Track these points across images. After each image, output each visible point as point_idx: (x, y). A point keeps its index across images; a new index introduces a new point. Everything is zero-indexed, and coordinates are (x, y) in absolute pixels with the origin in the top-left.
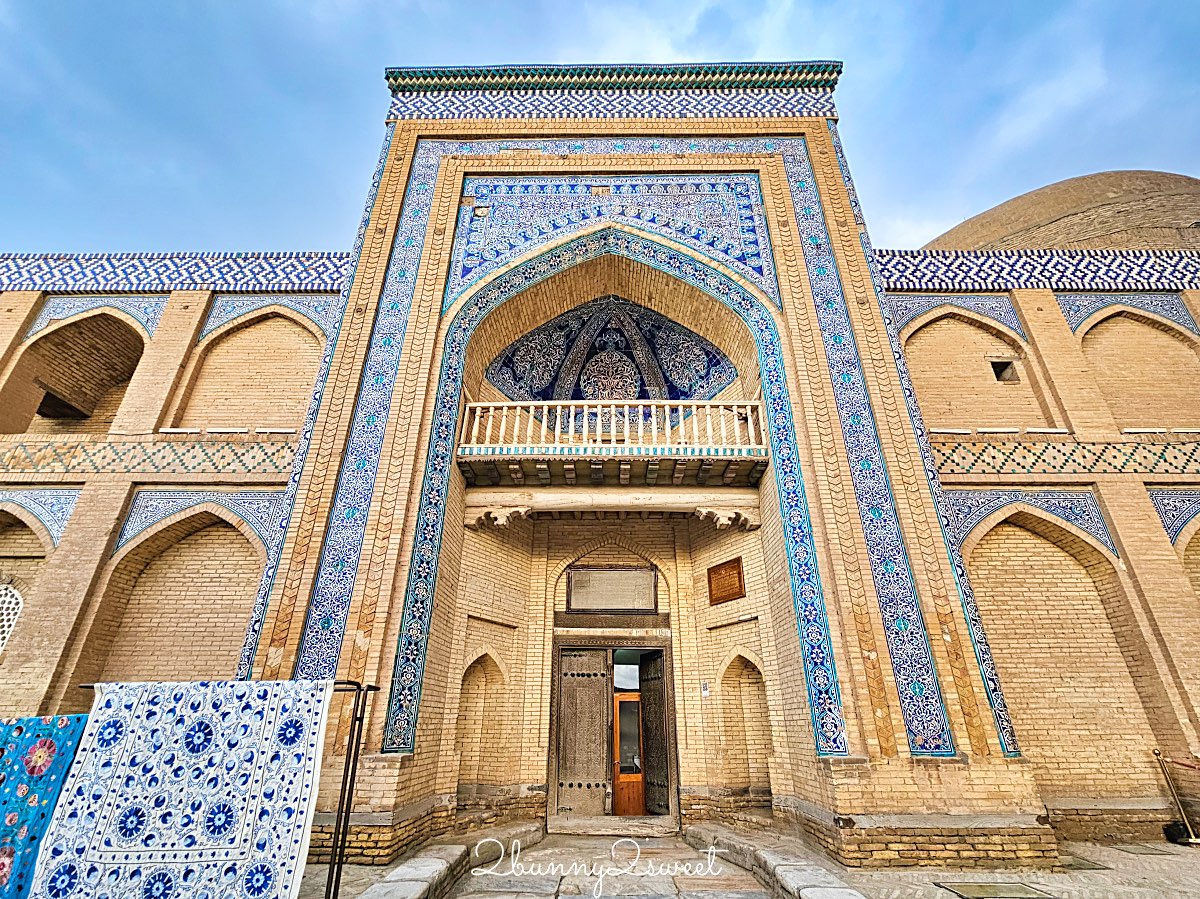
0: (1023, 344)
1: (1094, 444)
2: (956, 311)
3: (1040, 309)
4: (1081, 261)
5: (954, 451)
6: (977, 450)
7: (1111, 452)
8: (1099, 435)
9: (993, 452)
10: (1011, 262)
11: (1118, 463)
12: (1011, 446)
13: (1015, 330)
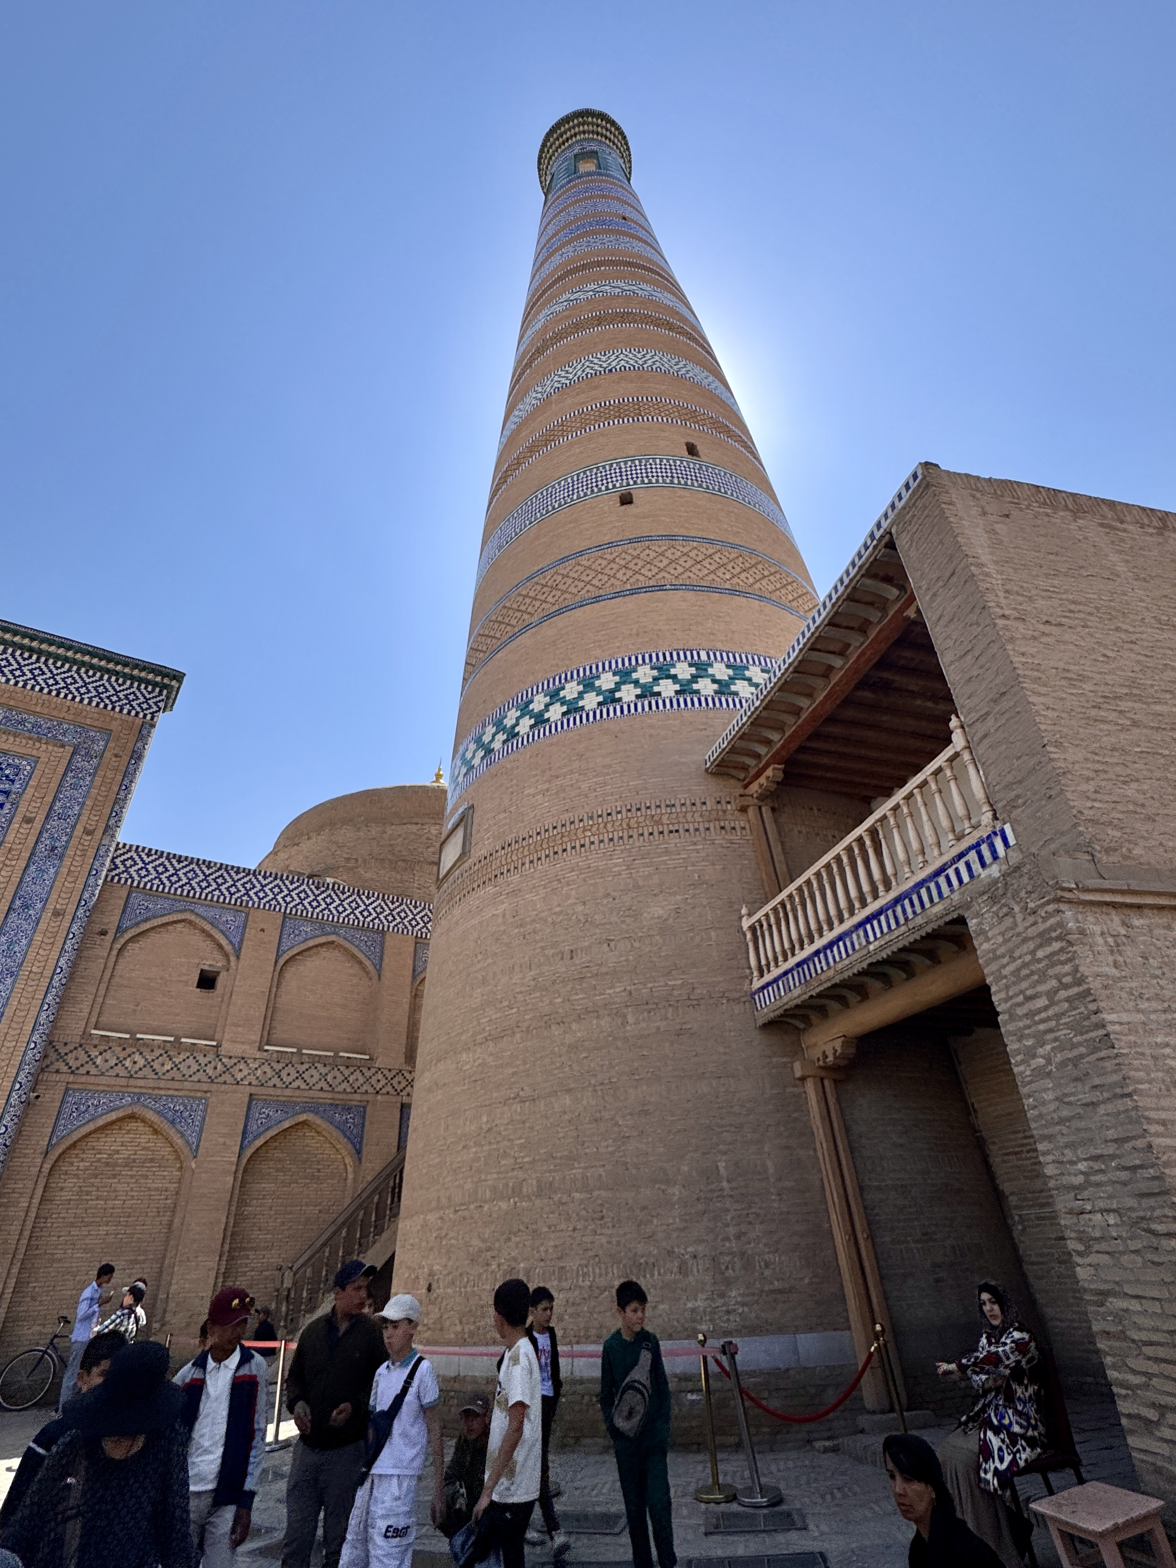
0: (233, 959)
1: (230, 1057)
2: (193, 918)
3: (263, 930)
4: (323, 892)
5: (101, 1054)
6: (122, 1055)
7: (242, 1066)
8: (238, 1050)
9: (137, 1057)
10: (264, 882)
11: (239, 1076)
12: (157, 1053)
13: (233, 945)
